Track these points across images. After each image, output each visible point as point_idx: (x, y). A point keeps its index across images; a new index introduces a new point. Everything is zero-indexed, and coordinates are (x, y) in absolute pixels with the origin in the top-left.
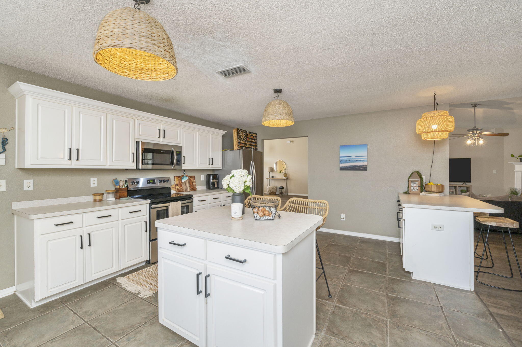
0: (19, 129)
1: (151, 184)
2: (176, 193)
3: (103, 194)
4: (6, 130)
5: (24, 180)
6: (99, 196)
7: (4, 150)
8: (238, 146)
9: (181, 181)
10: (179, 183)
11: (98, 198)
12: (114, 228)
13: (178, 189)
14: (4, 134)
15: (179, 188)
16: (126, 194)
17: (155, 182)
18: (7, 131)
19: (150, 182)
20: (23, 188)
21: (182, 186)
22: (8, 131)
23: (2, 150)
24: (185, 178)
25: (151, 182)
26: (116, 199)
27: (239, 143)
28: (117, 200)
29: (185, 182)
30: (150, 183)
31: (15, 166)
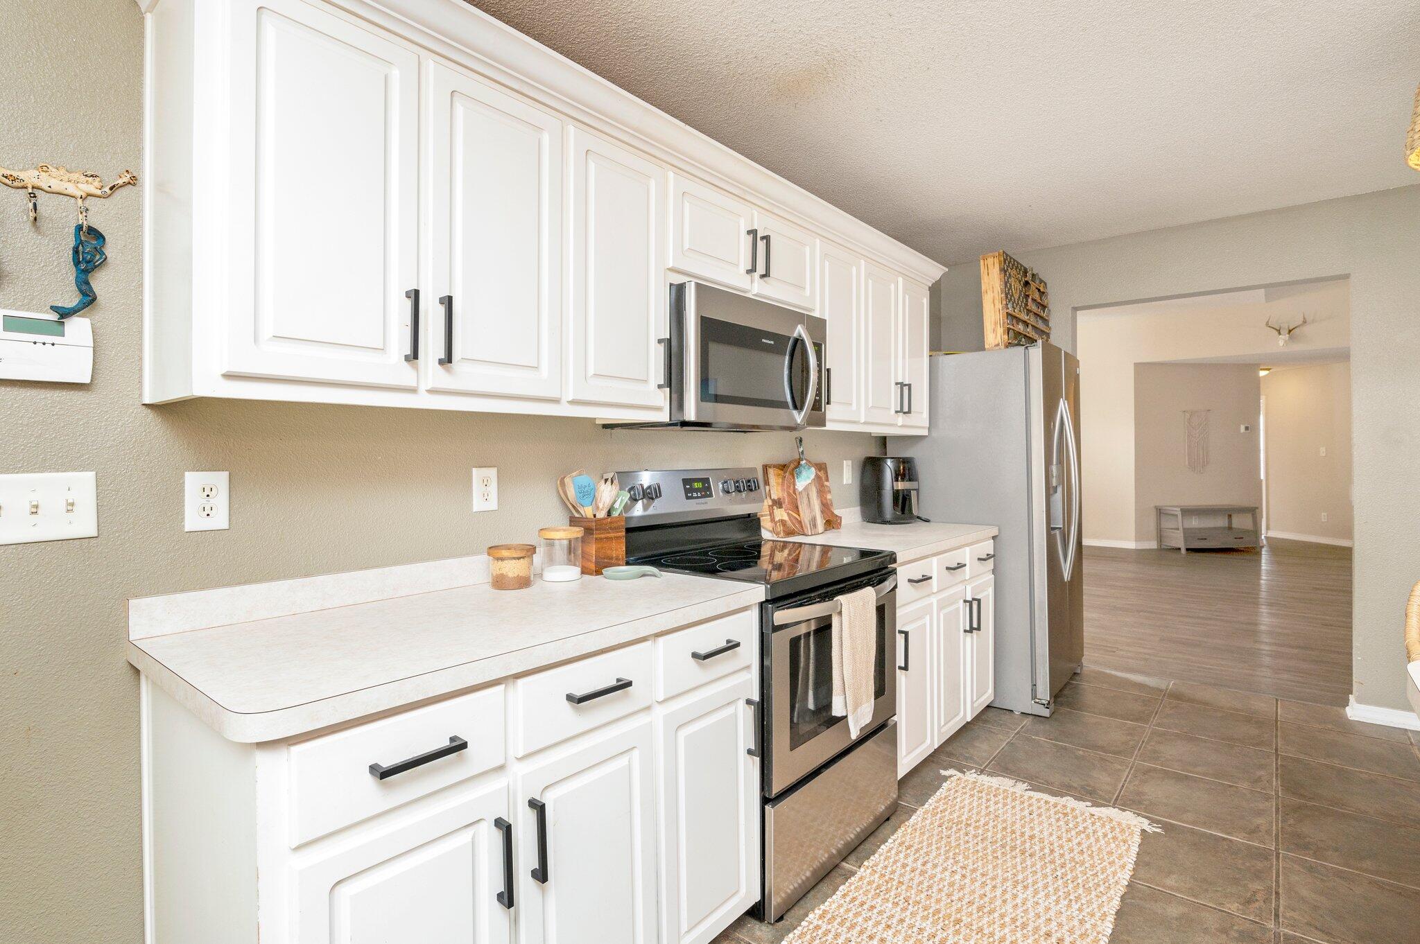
0: (160, 187)
1: (697, 497)
2: (775, 538)
3: (532, 550)
4: (97, 183)
5: (183, 476)
6: (519, 558)
7: (88, 299)
8: (1009, 329)
9: (794, 485)
10: (789, 494)
11: (512, 569)
12: (636, 753)
13: (783, 522)
14: (87, 205)
15: (786, 518)
16: (620, 549)
17: (709, 488)
18: (99, 192)
19: (692, 490)
20: (183, 519)
21: (797, 507)
22: (107, 190)
23: (71, 299)
24: (804, 474)
25: (697, 490)
26: (584, 571)
27: (1011, 315)
28: (587, 577)
29: (806, 489)
30: (695, 495)
31: (141, 395)
